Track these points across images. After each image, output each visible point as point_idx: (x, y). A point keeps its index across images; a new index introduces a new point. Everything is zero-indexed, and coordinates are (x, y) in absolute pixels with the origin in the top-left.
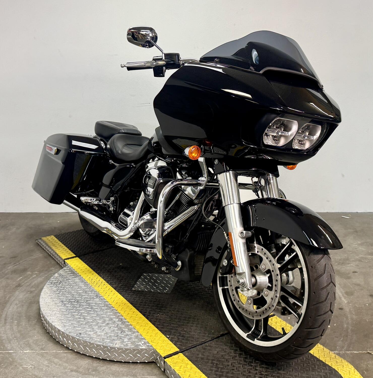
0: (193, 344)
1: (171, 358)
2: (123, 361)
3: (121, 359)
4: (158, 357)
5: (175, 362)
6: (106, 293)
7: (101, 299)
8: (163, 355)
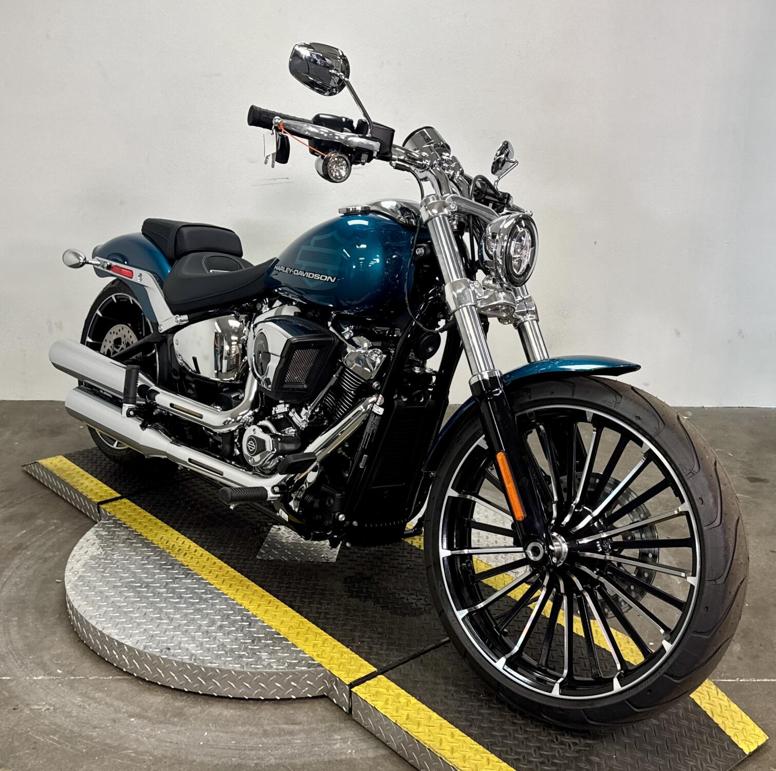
0: (402, 658)
1: (364, 684)
2: (263, 698)
3: (257, 693)
4: (334, 686)
5: (373, 692)
6: (203, 568)
7: (196, 580)
8: (347, 681)
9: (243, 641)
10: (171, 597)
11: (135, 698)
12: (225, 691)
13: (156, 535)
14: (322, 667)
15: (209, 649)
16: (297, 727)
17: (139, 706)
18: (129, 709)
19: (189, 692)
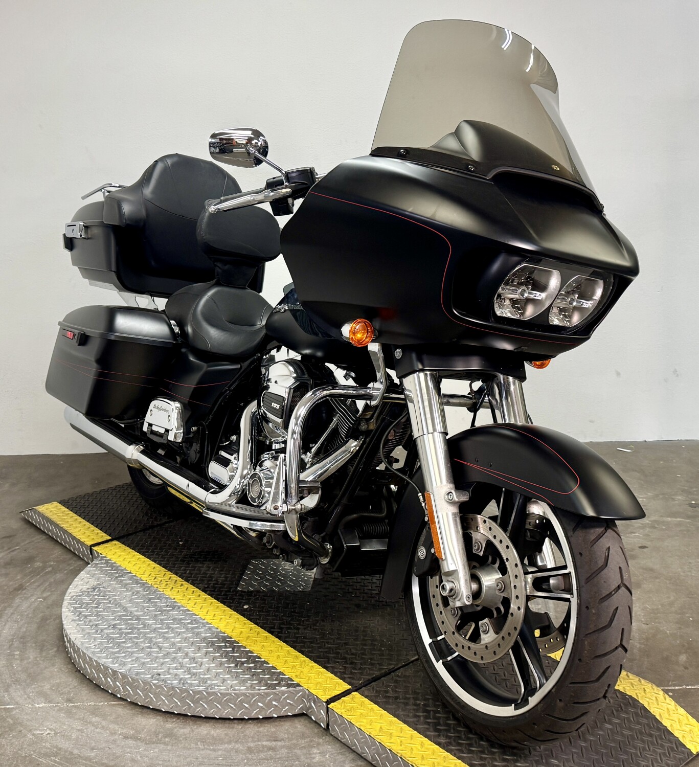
0: (373, 676)
1: (340, 701)
2: (247, 718)
3: (241, 714)
4: (313, 704)
5: (348, 708)
6: (189, 600)
7: (183, 611)
8: (324, 698)
9: (226, 665)
10: (160, 628)
11: (128, 722)
12: (211, 713)
13: (144, 572)
14: (301, 686)
15: (195, 674)
16: (279, 743)
17: (133, 728)
18: (124, 731)
19: (178, 714)
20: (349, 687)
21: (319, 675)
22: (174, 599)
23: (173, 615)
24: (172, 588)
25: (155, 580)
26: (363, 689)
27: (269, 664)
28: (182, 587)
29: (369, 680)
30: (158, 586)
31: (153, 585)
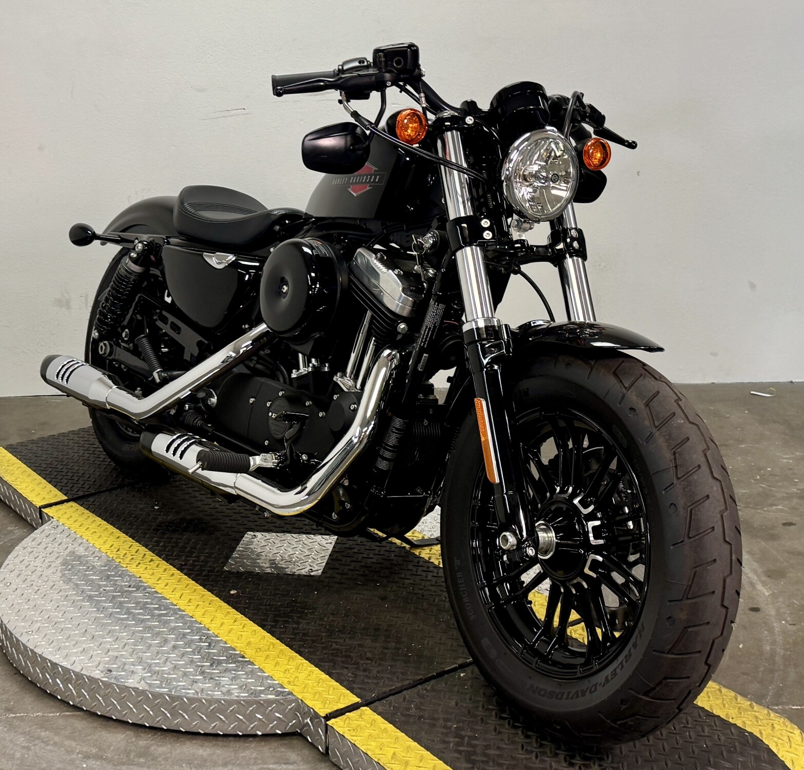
0: (393, 688)
1: (344, 717)
2: (221, 734)
3: (214, 727)
4: (308, 720)
5: (354, 726)
6: (158, 580)
7: (149, 593)
8: (322, 713)
9: (199, 664)
10: (118, 613)
12: (175, 724)
13: (105, 543)
14: (293, 695)
15: (158, 673)
17: (95, 745)
18: (84, 749)
20: (357, 700)
21: (319, 683)
22: (140, 577)
23: (136, 597)
24: (139, 563)
25: (118, 553)
26: (377, 703)
27: (255, 665)
28: (151, 563)
29: (385, 692)
30: (121, 560)
31: (114, 558)
